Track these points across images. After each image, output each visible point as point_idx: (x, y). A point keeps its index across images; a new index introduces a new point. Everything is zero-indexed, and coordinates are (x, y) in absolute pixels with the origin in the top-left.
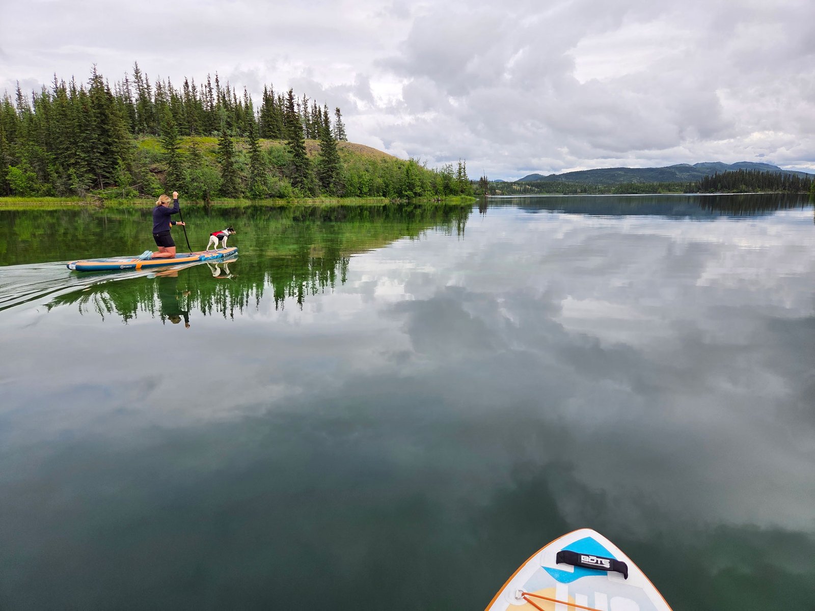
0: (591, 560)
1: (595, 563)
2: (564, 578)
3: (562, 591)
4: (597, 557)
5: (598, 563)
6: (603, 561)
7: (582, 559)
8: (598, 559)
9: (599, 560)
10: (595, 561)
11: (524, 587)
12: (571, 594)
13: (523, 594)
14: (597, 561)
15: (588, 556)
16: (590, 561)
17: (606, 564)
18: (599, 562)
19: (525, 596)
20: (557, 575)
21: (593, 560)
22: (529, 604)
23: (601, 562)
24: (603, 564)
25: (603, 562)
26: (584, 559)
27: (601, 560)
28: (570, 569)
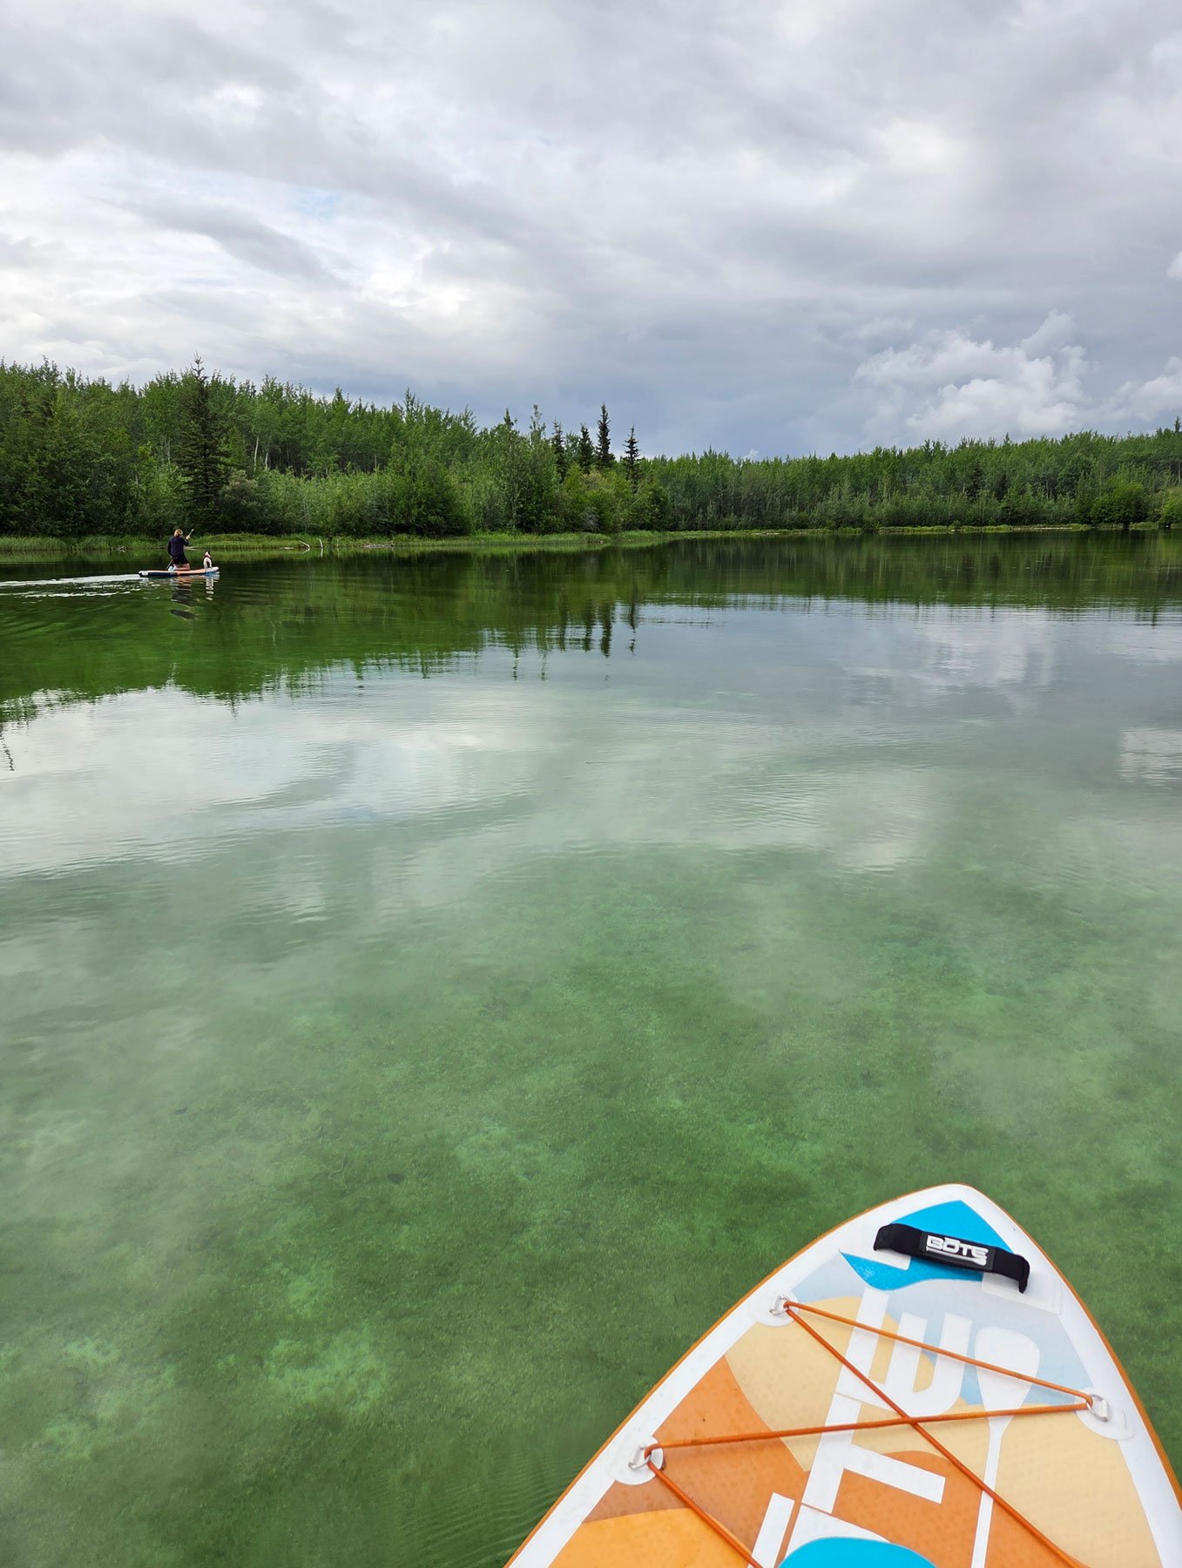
0: (949, 1246)
1: (957, 1254)
2: (883, 1280)
3: (873, 1305)
4: (963, 1241)
5: (962, 1255)
6: (974, 1250)
7: (929, 1243)
8: (963, 1245)
9: (966, 1247)
10: (956, 1250)
11: (794, 1291)
12: (892, 1313)
13: (787, 1305)
14: (961, 1249)
15: (943, 1237)
16: (945, 1248)
17: (980, 1257)
18: (965, 1252)
19: (792, 1308)
20: (869, 1273)
21: (953, 1247)
22: (796, 1324)
23: (969, 1252)
24: (972, 1256)
25: (973, 1253)
26: (934, 1244)
27: (970, 1247)
28: (901, 1262)
